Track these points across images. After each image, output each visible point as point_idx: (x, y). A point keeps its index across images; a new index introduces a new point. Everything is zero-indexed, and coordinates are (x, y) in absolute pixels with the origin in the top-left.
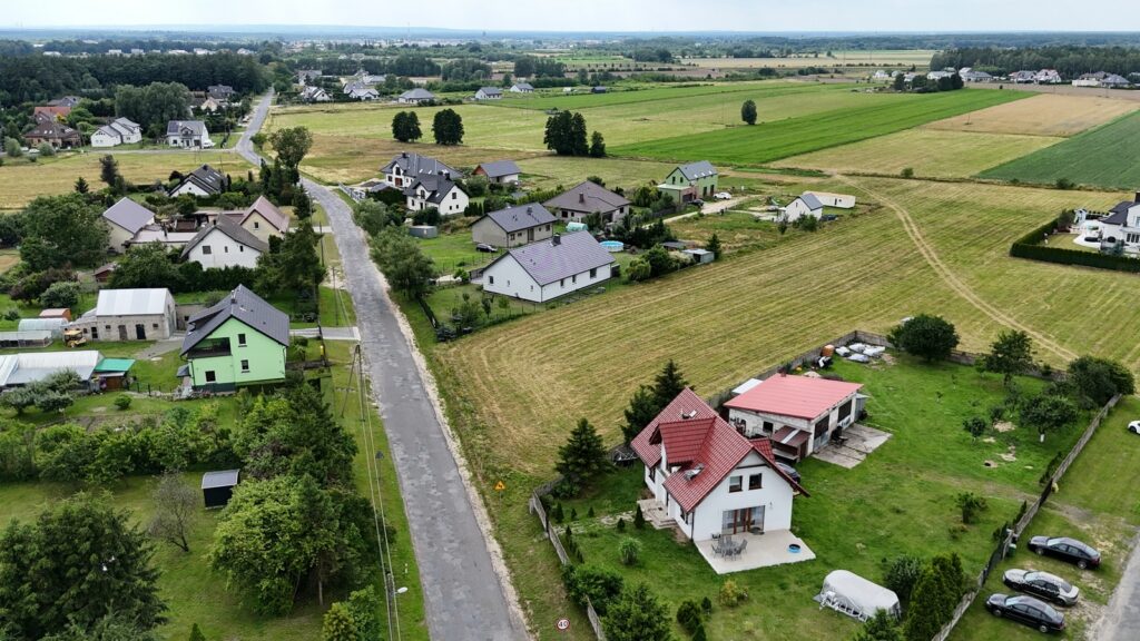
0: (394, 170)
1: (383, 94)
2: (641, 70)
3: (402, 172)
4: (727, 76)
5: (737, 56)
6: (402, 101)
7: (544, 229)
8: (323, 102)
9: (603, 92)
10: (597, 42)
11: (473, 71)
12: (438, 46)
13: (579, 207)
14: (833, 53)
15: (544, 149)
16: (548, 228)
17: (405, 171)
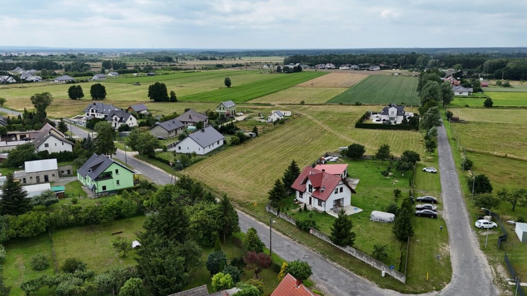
0: (90, 110)
1: (43, 78)
2: (161, 66)
3: (95, 111)
4: (202, 68)
5: (201, 59)
6: (56, 81)
7: (180, 130)
8: (13, 83)
9: (154, 75)
10: (130, 53)
11: (82, 67)
12: (51, 55)
13: (190, 120)
14: (241, 58)
15: (148, 99)
16: (182, 129)
17: (96, 111)
